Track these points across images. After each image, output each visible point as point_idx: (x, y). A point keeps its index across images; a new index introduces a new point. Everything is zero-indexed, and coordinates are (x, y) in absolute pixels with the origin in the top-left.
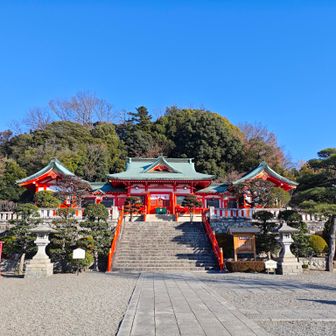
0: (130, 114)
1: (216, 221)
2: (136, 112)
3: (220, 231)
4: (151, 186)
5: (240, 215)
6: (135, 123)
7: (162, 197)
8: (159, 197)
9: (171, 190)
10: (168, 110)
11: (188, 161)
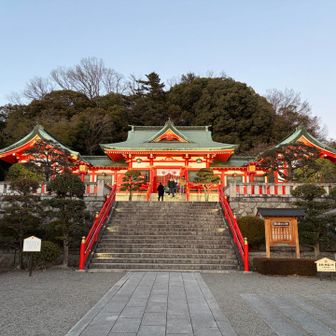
0: (140, 82)
1: (238, 199)
2: (147, 80)
3: (244, 215)
4: (158, 158)
5: (272, 192)
6: (146, 92)
7: (171, 172)
8: (167, 172)
9: (183, 164)
10: (184, 78)
11: (204, 129)
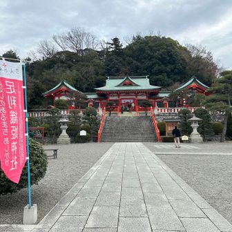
1: (158, 115)
2: (112, 42)
3: (161, 121)
4: (122, 94)
5: (173, 112)
6: (111, 50)
7: (129, 101)
8: (127, 101)
9: (134, 97)
10: (134, 38)
11: (145, 78)
